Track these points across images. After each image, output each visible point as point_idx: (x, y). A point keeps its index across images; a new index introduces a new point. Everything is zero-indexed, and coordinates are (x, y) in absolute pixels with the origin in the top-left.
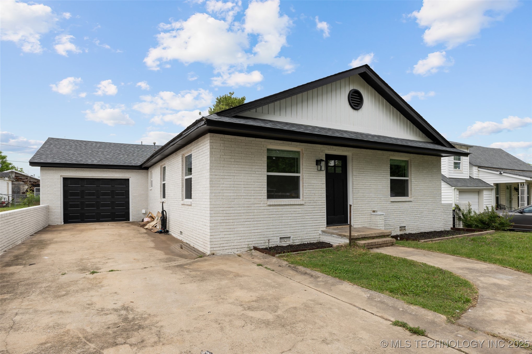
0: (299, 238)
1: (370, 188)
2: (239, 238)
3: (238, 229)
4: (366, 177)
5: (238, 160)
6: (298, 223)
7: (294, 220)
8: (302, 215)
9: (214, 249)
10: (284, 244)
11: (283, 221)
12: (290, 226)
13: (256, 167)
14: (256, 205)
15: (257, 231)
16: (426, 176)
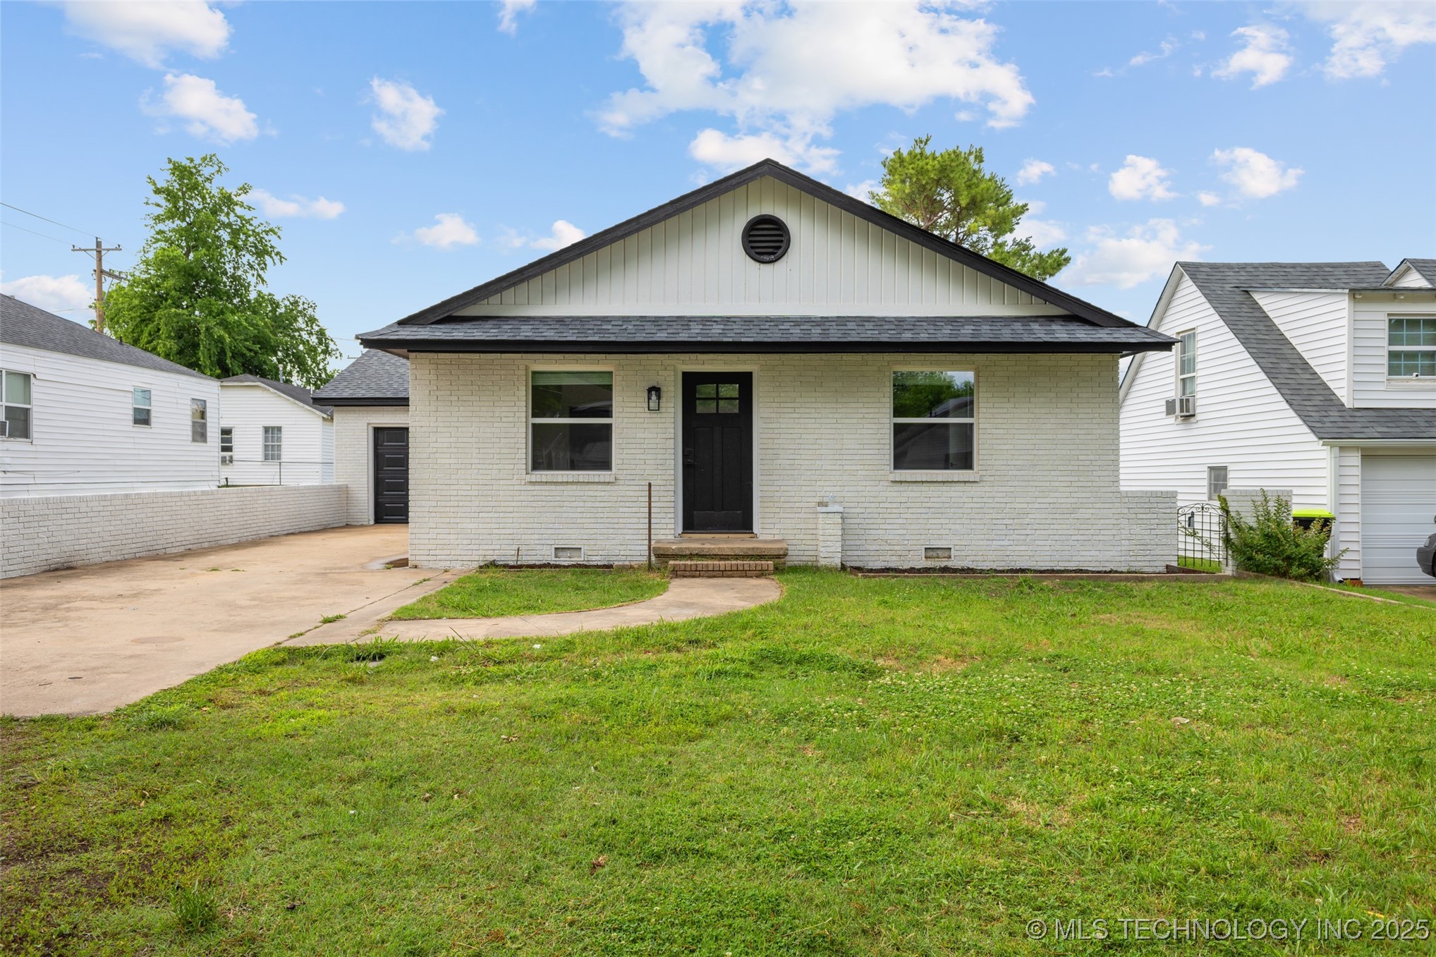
0: (601, 553)
1: (816, 447)
2: (465, 542)
3: (464, 526)
5: (465, 398)
6: (599, 521)
7: (589, 515)
8: (610, 504)
9: (418, 558)
10: (564, 560)
11: (564, 515)
12: (579, 526)
13: (503, 409)
14: (502, 482)
15: (503, 531)
16: (1043, 411)
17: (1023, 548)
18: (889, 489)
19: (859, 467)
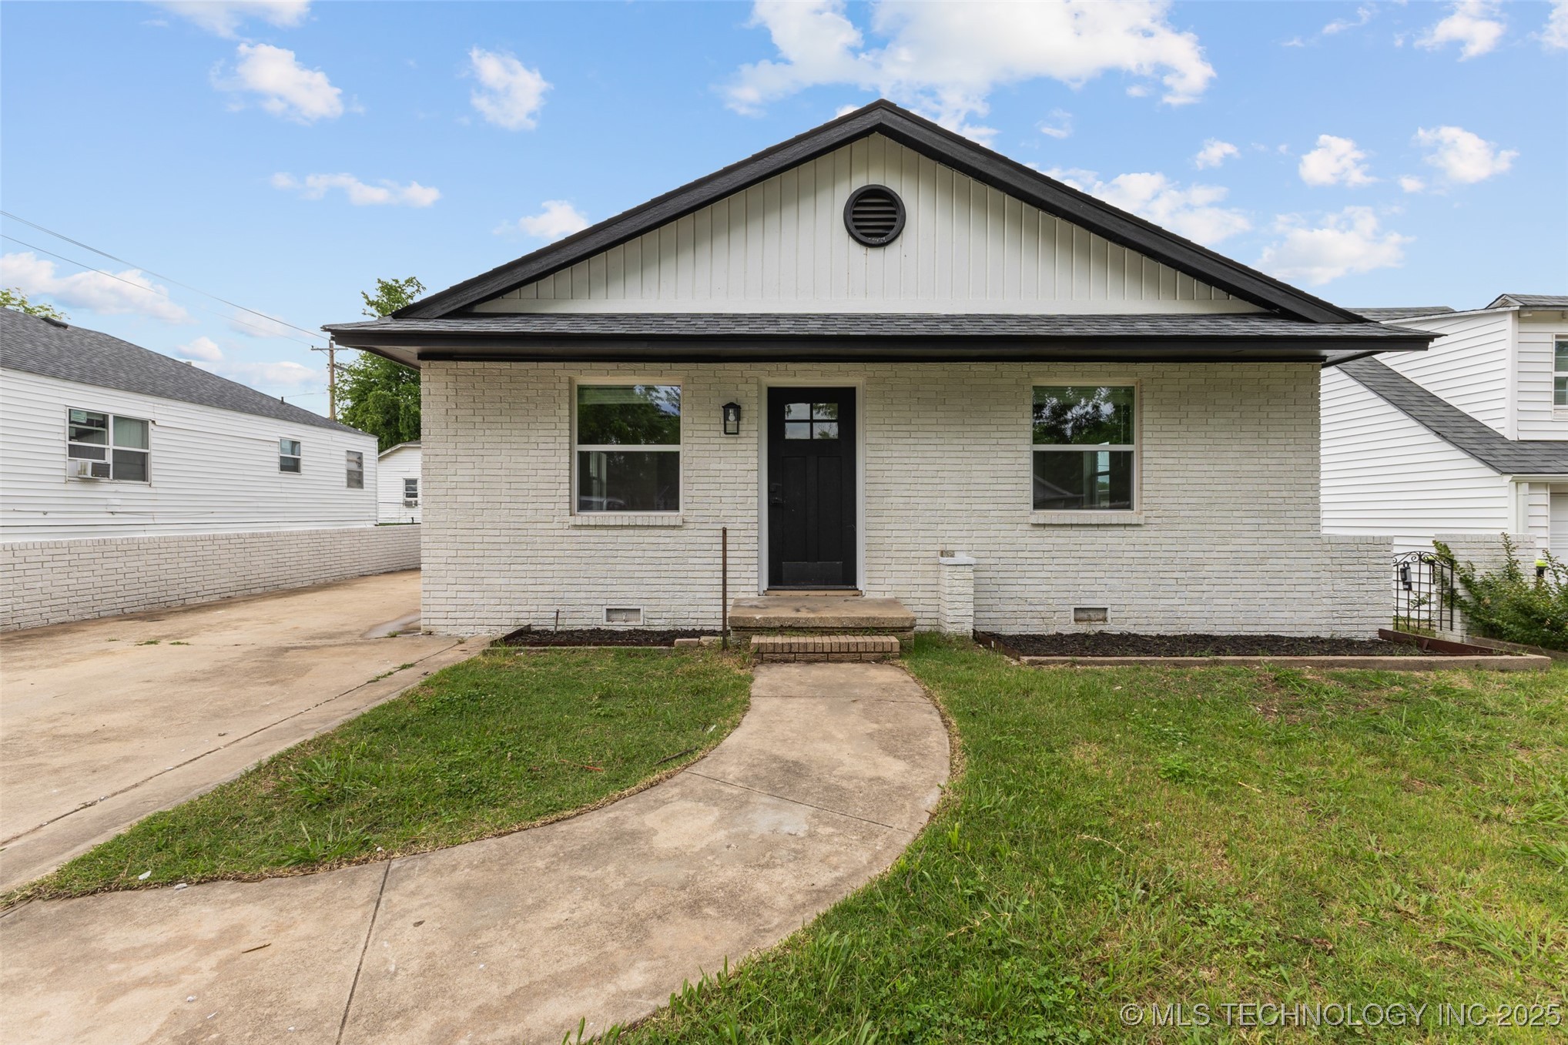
0: (665, 615)
1: (937, 481)
2: (492, 602)
3: (491, 581)
4: (919, 448)
5: (492, 419)
6: (663, 574)
7: (650, 567)
8: (676, 554)
9: (433, 622)
10: (619, 625)
11: (619, 567)
12: (637, 581)
13: (541, 433)
14: (539, 526)
15: (540, 588)
16: (1224, 435)
17: (1197, 608)
18: (1029, 534)
19: (991, 507)
